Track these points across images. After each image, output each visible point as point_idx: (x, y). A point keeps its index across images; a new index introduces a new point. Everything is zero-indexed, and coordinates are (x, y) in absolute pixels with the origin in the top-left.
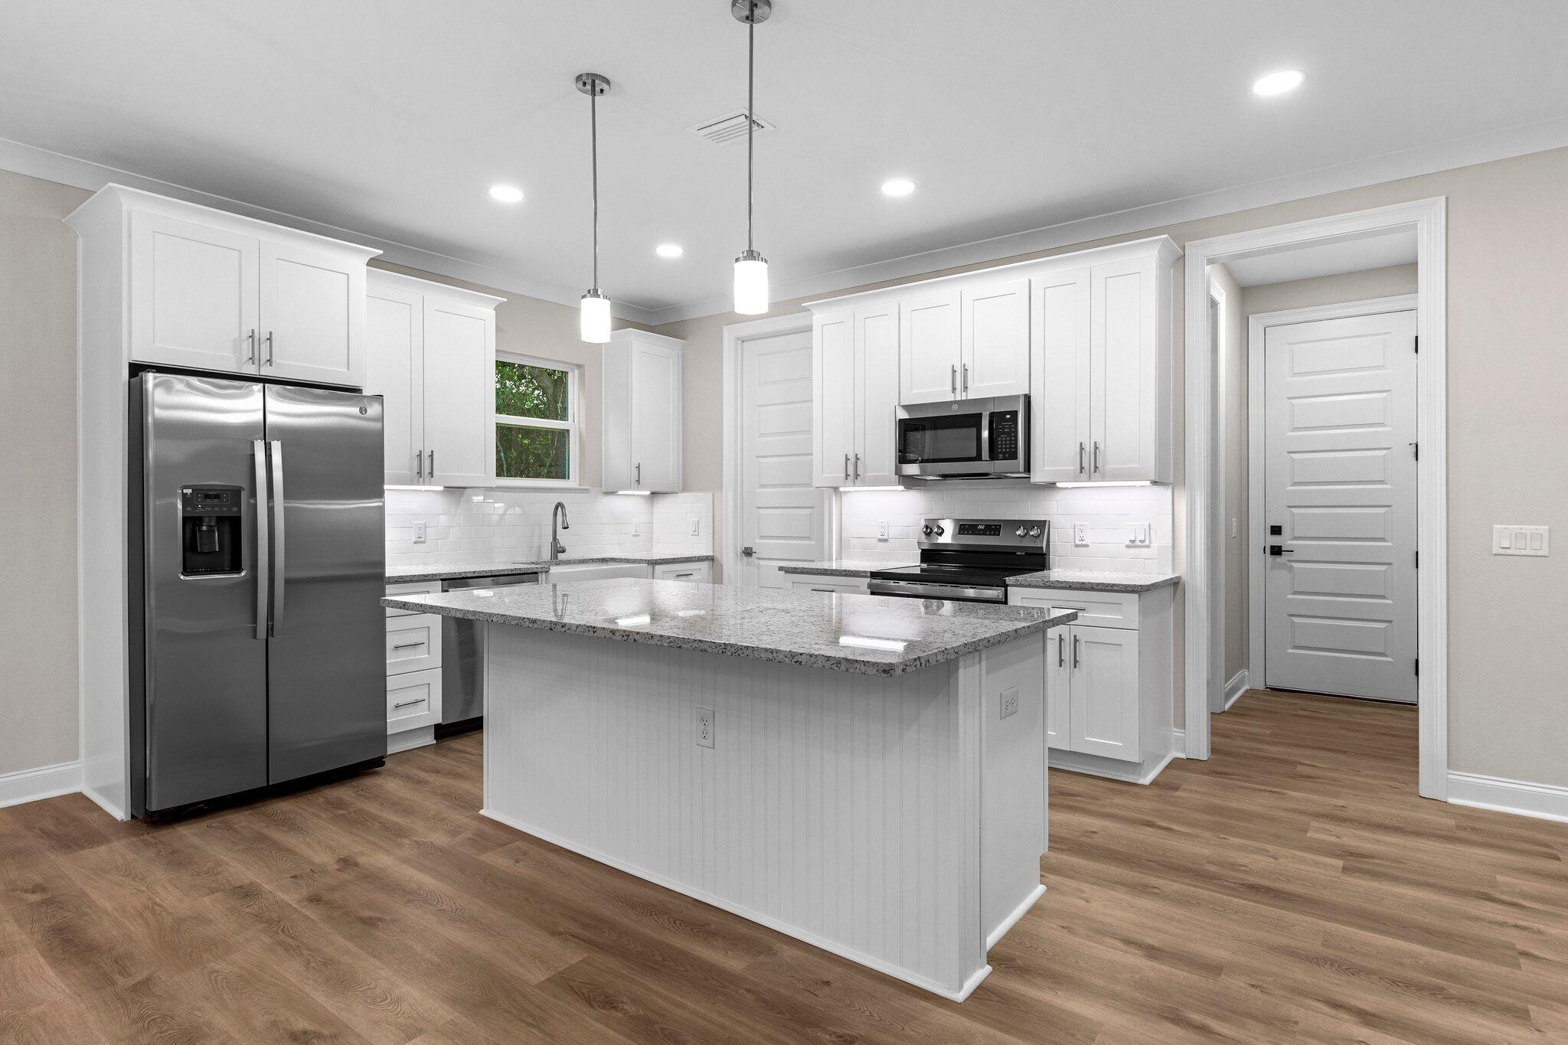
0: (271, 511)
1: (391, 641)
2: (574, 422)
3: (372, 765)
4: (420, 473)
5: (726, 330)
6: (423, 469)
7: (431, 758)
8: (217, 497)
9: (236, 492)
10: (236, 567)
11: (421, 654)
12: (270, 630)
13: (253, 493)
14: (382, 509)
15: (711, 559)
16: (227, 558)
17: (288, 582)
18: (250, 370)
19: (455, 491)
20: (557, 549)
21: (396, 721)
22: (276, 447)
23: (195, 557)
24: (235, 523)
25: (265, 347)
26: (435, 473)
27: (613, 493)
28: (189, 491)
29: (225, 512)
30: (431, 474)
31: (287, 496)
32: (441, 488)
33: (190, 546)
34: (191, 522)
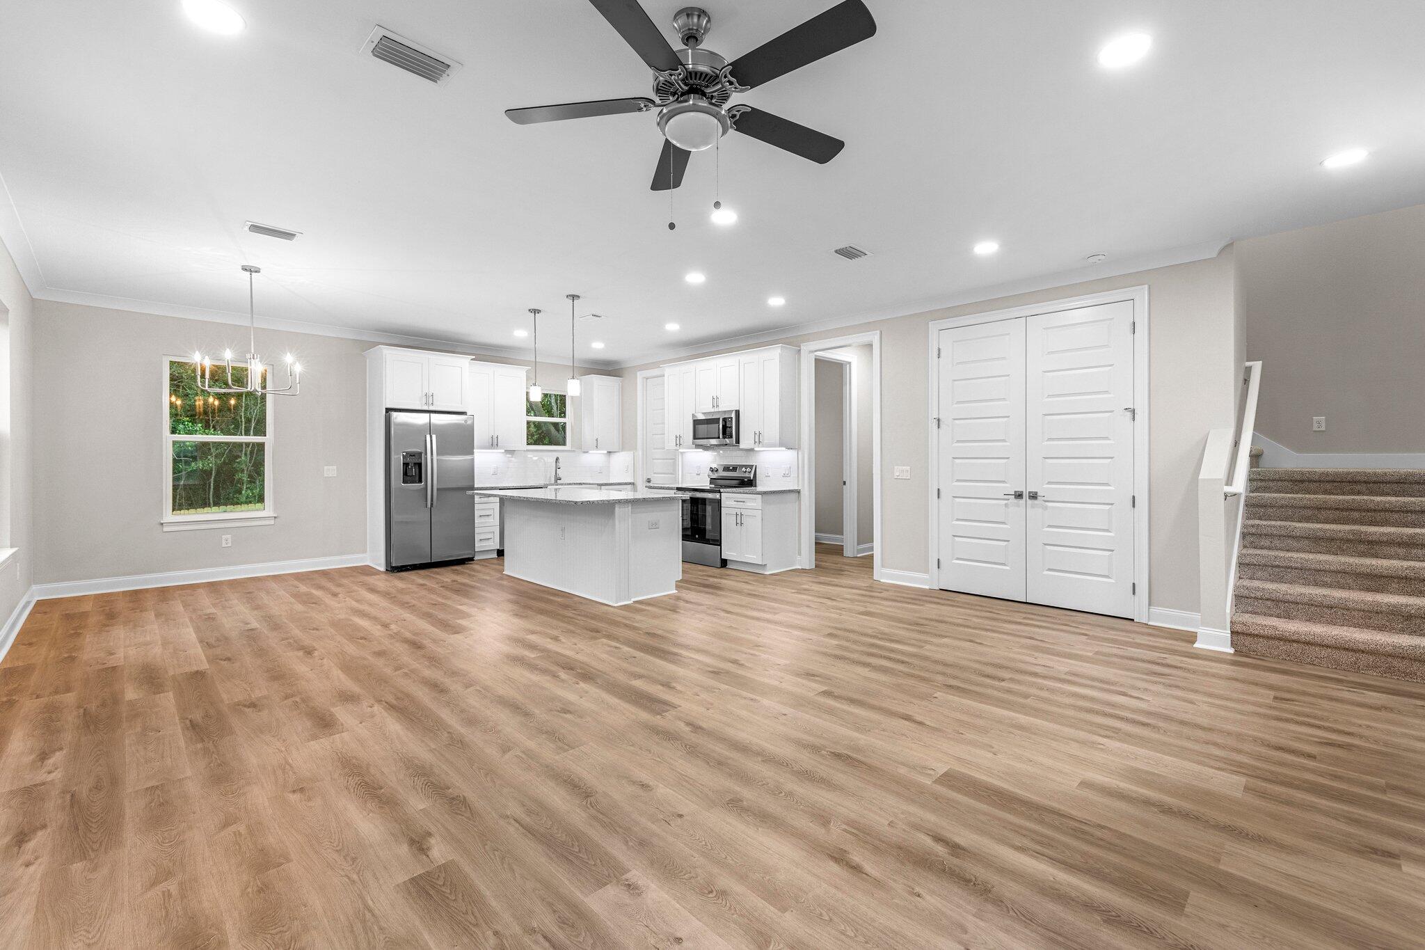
0: (432, 460)
1: (477, 513)
2: (568, 420)
3: (471, 559)
4: (492, 445)
5: (638, 373)
6: (493, 444)
7: (495, 561)
8: (414, 455)
9: (421, 453)
10: (420, 481)
11: (490, 520)
12: (432, 505)
13: (426, 454)
14: (473, 459)
15: (633, 484)
16: (417, 478)
17: (438, 489)
18: (426, 408)
19: (511, 452)
20: (558, 479)
21: (479, 546)
22: (434, 437)
23: (407, 477)
24: (420, 465)
25: (431, 398)
26: (499, 444)
27: (587, 452)
28: (404, 454)
29: (417, 461)
30: (497, 445)
31: (438, 454)
32: (503, 451)
33: (405, 474)
34: (406, 465)
